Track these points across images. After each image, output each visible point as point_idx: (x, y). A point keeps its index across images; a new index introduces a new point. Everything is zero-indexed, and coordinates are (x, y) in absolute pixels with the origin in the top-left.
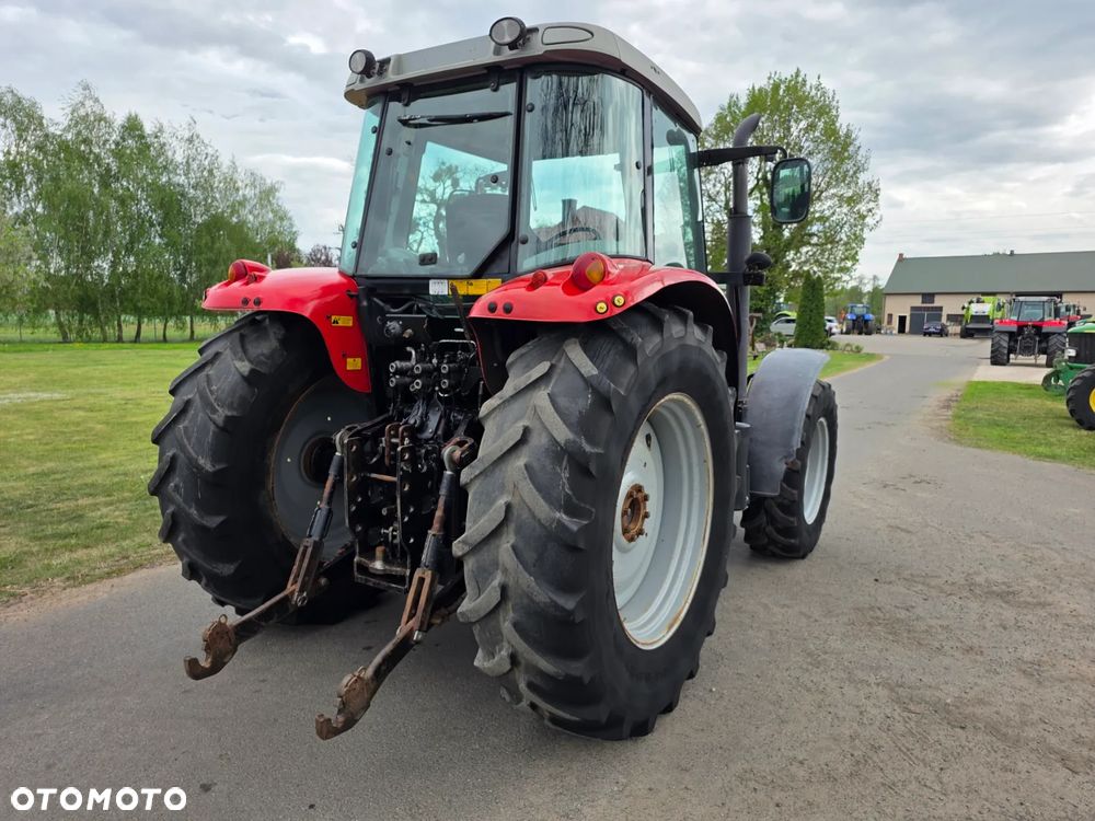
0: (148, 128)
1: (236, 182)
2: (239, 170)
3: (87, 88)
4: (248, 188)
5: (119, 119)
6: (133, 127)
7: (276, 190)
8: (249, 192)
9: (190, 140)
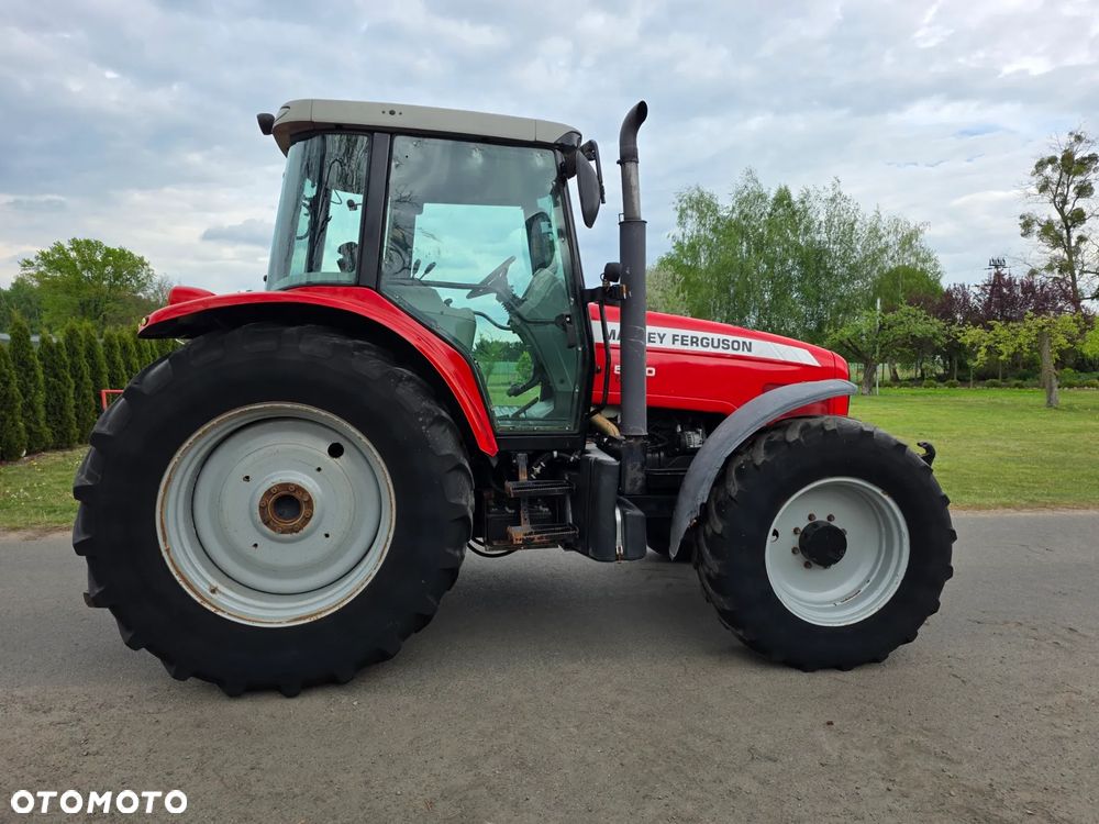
0: (795, 197)
1: (879, 230)
2: (883, 219)
3: (750, 172)
4: (891, 235)
5: (772, 195)
6: (783, 198)
7: (922, 232)
8: (891, 239)
9: (833, 200)
